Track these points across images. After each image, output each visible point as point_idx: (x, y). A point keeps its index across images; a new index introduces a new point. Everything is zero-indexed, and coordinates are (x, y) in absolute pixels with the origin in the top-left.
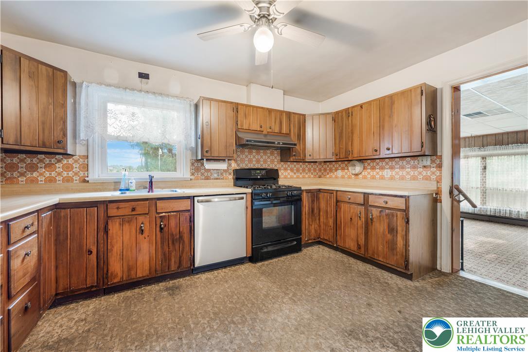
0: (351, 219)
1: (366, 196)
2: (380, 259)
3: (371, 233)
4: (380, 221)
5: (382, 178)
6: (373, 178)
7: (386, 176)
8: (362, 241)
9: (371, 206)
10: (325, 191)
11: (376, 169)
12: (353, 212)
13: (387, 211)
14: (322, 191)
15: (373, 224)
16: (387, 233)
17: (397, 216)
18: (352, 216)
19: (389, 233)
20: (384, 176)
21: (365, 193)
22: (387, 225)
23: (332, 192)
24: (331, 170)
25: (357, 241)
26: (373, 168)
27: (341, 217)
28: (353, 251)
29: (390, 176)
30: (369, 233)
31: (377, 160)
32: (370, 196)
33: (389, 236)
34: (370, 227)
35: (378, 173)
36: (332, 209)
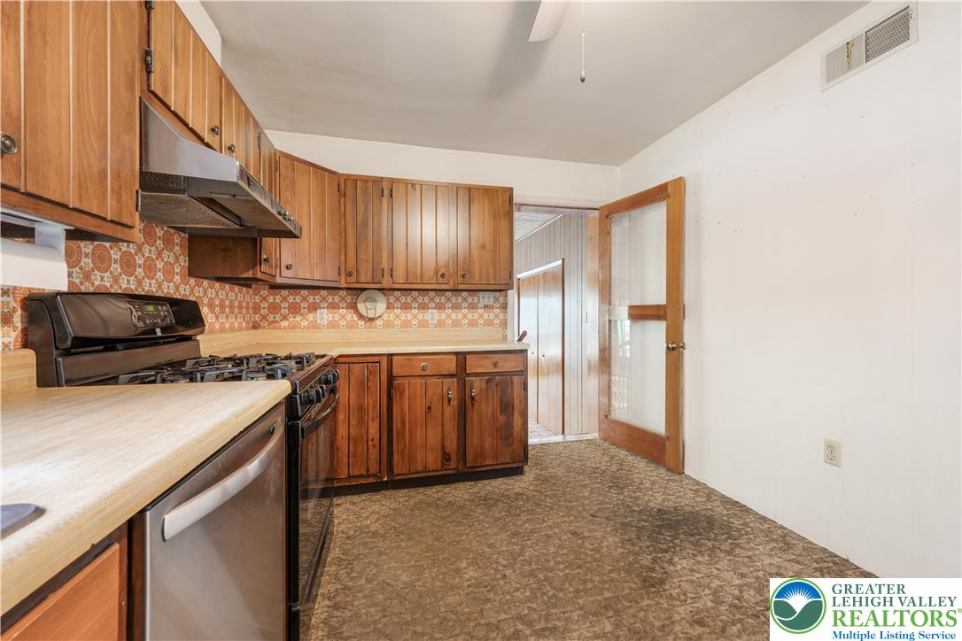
0: (429, 408)
1: (461, 357)
2: (488, 462)
3: (472, 423)
4: (487, 400)
5: (423, 324)
6: (406, 324)
7: (430, 322)
8: (452, 446)
9: (469, 375)
10: (353, 360)
11: (411, 308)
12: (434, 394)
13: (498, 378)
14: (342, 360)
15: (476, 405)
16: (498, 413)
17: (512, 383)
18: (431, 403)
19: (501, 414)
20: (427, 321)
21: (456, 354)
22: (499, 401)
23: (376, 359)
24: (295, 309)
25: (443, 448)
26: (406, 307)
27: (402, 412)
28: (433, 471)
29: (438, 320)
30: (468, 424)
31: (413, 292)
32: (467, 356)
33: (502, 419)
34: (468, 414)
35: (415, 316)
36: (374, 400)
